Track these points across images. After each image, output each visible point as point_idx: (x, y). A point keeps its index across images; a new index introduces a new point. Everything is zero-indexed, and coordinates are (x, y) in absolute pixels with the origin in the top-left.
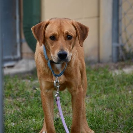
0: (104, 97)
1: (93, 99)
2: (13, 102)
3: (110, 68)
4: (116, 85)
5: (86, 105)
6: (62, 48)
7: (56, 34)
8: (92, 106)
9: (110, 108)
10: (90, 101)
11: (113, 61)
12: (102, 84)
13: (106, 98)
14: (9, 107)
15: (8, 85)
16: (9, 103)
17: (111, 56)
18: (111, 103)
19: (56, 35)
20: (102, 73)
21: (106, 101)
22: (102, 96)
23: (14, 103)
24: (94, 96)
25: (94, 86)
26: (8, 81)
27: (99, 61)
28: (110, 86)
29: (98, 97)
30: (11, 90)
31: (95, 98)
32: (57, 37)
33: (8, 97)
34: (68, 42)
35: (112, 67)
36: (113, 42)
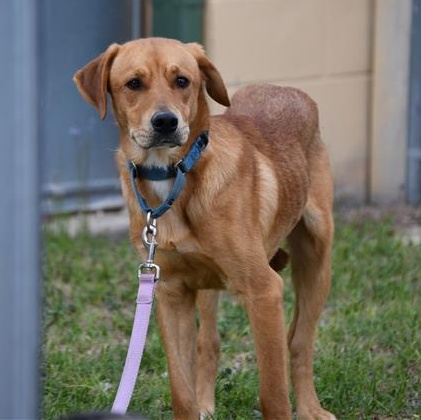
0: (373, 311)
1: (341, 318)
2: (111, 318)
3: (398, 222)
4: (409, 277)
5: (320, 336)
6: (162, 105)
7: (142, 72)
8: (337, 337)
9: (387, 346)
10: (331, 323)
11: (407, 202)
12: (368, 273)
13: (378, 315)
14: (97, 335)
15: (99, 267)
16: (99, 322)
17: (404, 187)
18: (392, 331)
19: (143, 76)
20: (372, 238)
21: (376, 324)
22: (368, 309)
23: (114, 323)
24: (344, 309)
25: (347, 277)
26: (101, 255)
27: (368, 200)
28: (392, 279)
29: (356, 310)
30: (109, 284)
31: (347, 312)
32: (145, 80)
33: (99, 302)
34: (179, 93)
35: (406, 219)
36: (409, 145)
